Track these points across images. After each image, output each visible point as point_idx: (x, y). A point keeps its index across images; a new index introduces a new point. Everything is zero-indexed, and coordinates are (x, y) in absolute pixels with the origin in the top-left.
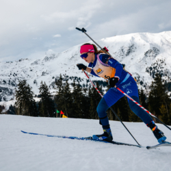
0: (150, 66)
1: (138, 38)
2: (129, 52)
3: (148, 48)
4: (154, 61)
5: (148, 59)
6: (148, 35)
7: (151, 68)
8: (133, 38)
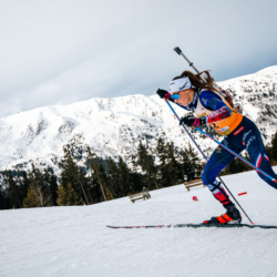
0: (66, 143)
1: (47, 113)
2: (39, 130)
3: (61, 122)
4: (71, 137)
5: (63, 135)
6: (59, 108)
7: (68, 146)
8: (41, 113)
